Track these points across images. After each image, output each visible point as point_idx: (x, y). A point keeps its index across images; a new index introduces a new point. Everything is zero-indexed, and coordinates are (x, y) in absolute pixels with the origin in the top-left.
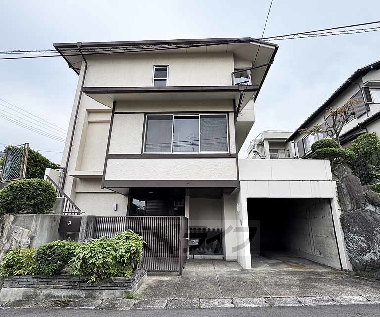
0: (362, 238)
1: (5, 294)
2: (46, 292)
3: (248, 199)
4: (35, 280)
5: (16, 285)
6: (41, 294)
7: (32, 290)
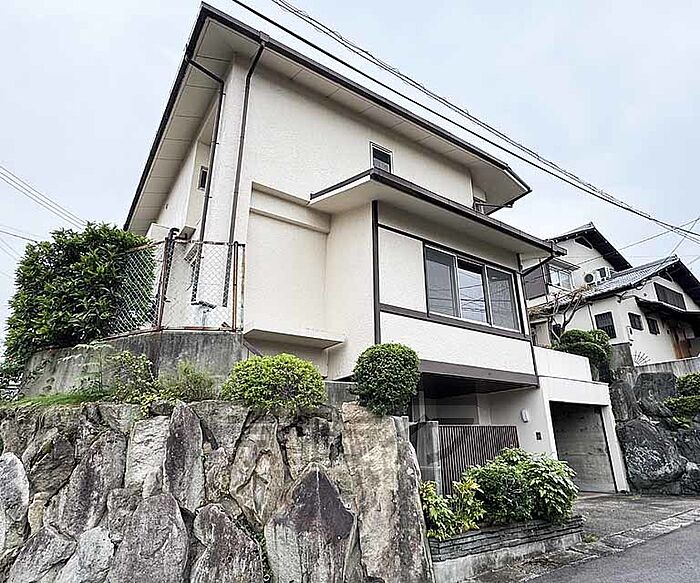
0: (655, 452)
1: (447, 573)
2: (502, 554)
3: (550, 402)
4: (483, 537)
5: (460, 553)
6: (497, 560)
7: (483, 556)
